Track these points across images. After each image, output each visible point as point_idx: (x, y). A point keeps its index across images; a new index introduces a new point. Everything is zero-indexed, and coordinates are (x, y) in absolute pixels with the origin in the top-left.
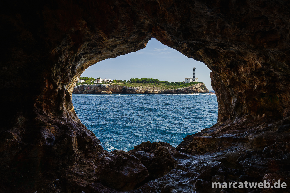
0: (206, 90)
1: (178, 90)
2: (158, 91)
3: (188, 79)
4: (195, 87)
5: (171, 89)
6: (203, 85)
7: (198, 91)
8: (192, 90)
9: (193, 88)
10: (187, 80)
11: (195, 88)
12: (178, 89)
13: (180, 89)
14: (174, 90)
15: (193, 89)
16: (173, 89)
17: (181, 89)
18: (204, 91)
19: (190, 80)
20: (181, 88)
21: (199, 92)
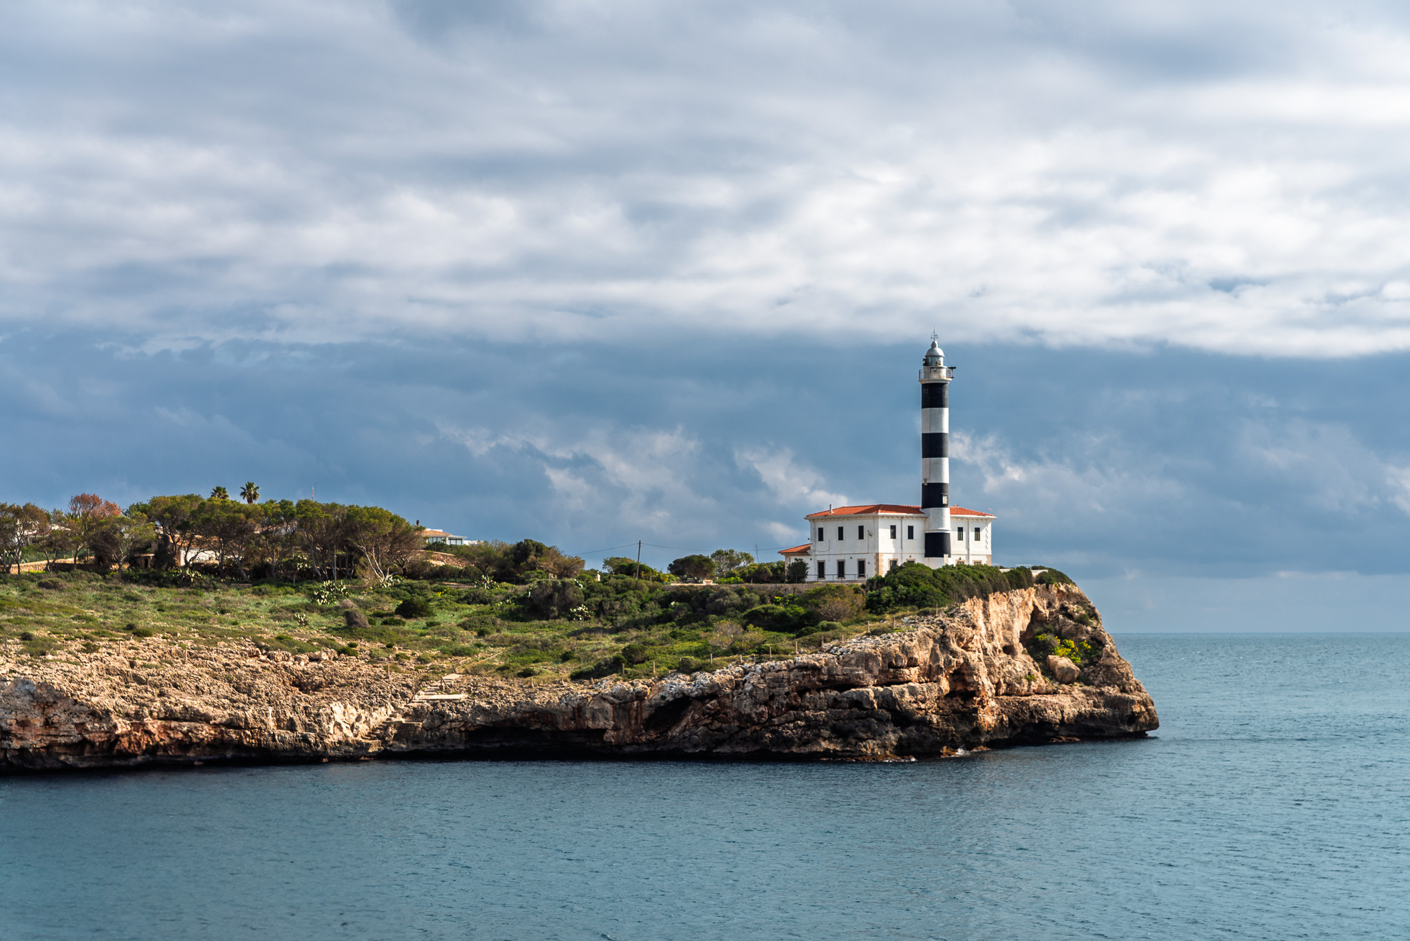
0: (1113, 691)
1: (682, 702)
2: (380, 716)
3: (851, 529)
4: (922, 655)
5: (580, 690)
6: (1073, 607)
7: (969, 716)
8: (889, 703)
9: (891, 672)
10: (831, 530)
11: (930, 674)
12: (682, 682)
13: (704, 678)
14: (623, 703)
15: (895, 689)
16: (609, 685)
17: (714, 692)
18: (1071, 711)
19: (874, 535)
20: (718, 677)
21: (988, 718)
